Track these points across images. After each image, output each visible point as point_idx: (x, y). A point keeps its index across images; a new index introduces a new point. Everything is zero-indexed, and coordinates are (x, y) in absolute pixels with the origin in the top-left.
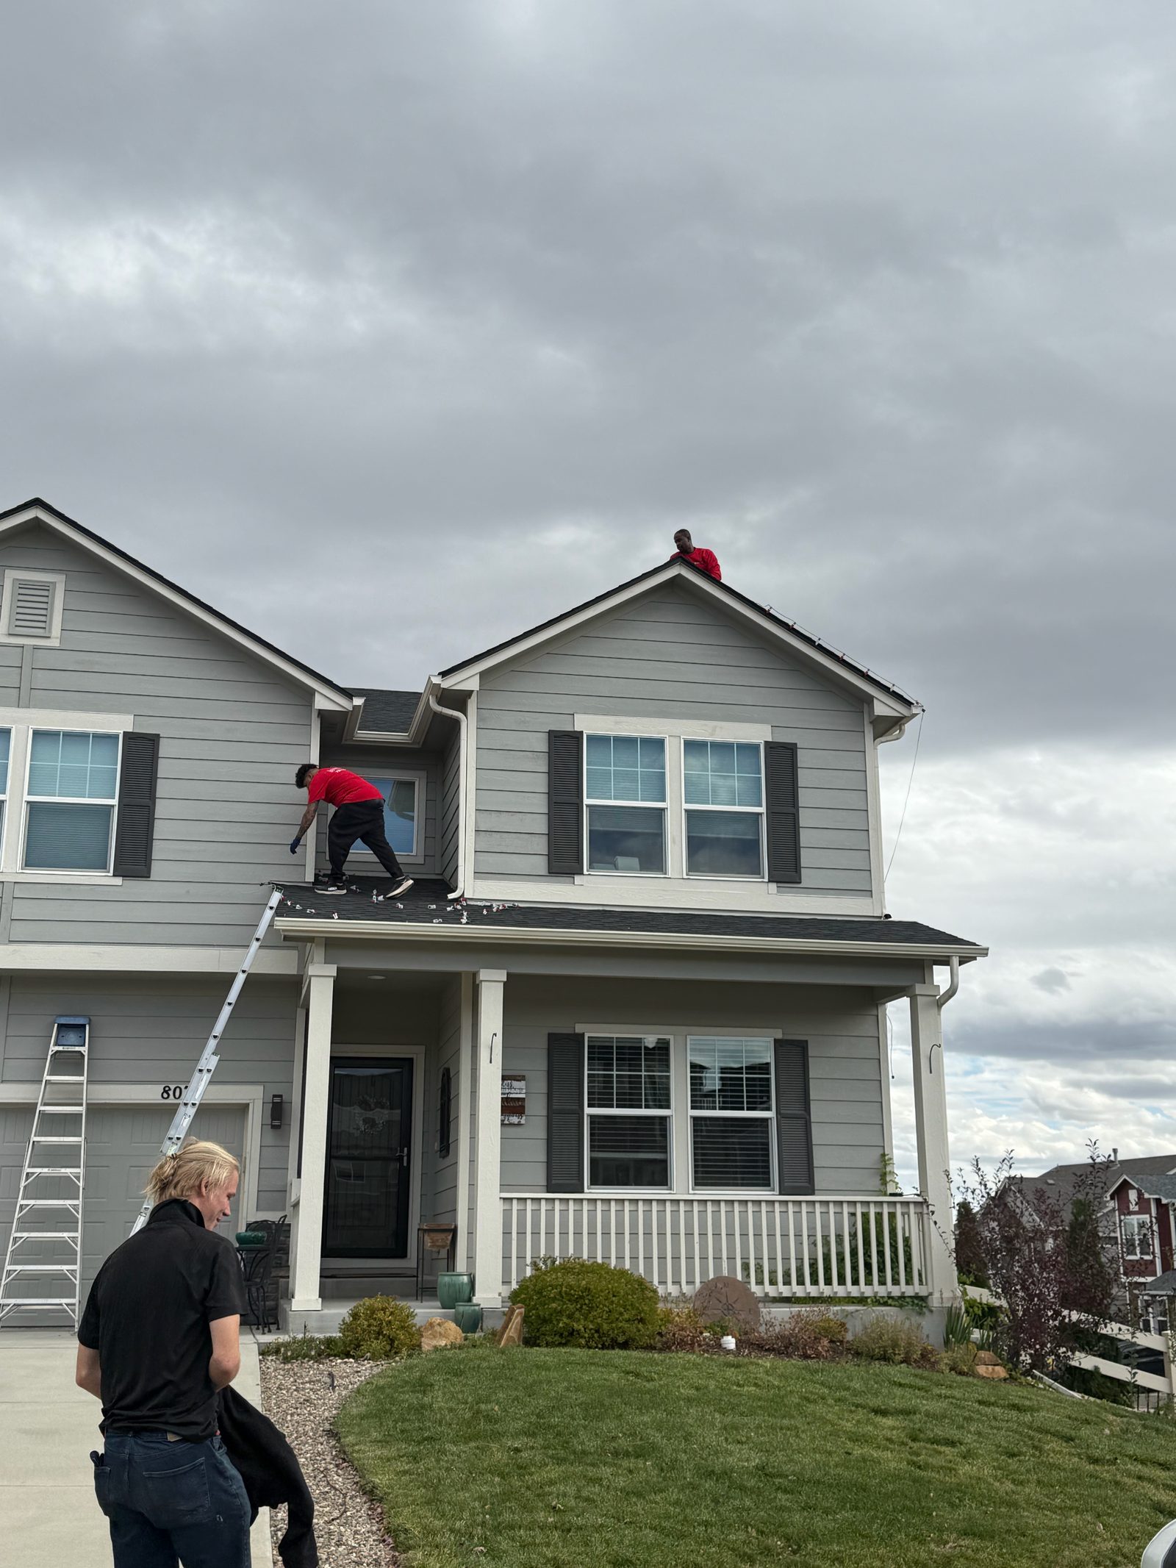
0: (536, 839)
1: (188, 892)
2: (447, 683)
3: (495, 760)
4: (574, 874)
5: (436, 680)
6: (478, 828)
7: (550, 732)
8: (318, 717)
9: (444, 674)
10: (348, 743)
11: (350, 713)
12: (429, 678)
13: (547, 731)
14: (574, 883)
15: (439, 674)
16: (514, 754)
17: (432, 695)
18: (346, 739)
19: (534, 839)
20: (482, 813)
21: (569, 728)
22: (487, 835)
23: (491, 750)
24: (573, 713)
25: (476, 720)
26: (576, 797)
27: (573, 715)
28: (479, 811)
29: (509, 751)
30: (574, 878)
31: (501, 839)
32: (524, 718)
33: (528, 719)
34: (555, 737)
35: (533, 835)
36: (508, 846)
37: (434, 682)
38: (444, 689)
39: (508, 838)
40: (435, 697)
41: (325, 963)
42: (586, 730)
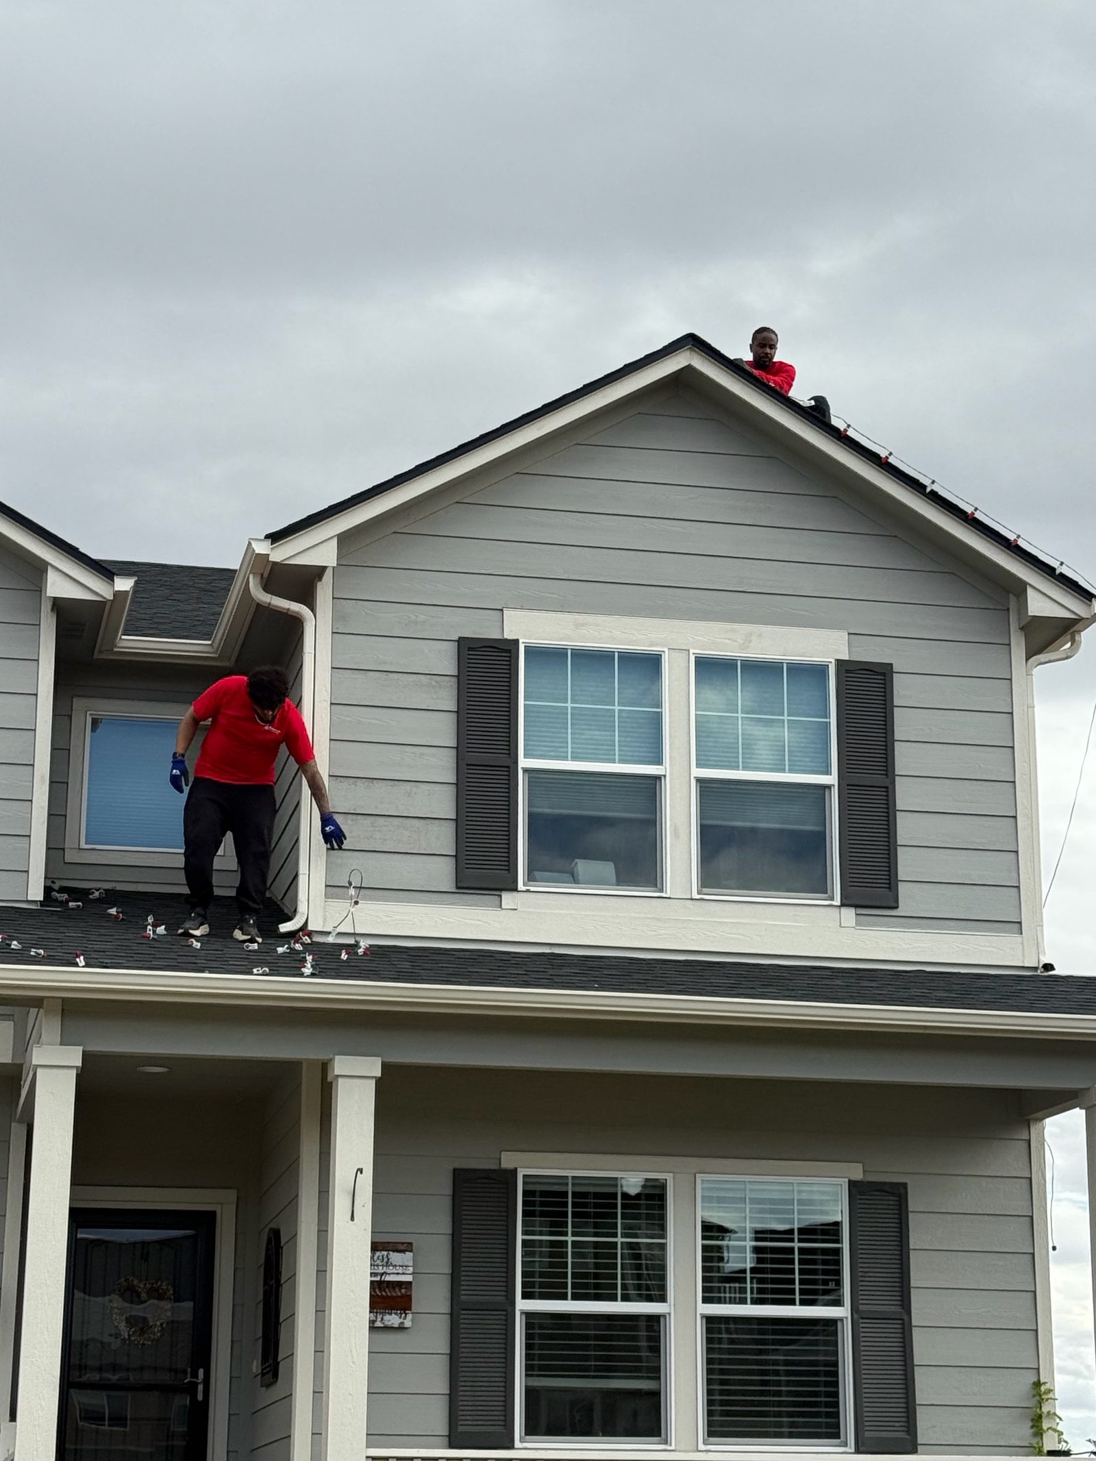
0: (435, 827)
2: (281, 554)
3: (362, 689)
4: (501, 890)
5: (262, 548)
7: (461, 641)
8: (52, 610)
9: (276, 537)
10: (104, 656)
11: (109, 605)
12: (250, 544)
13: (457, 638)
14: (501, 906)
15: (267, 537)
16: (398, 679)
17: (254, 574)
18: (101, 652)
19: (430, 828)
20: (341, 782)
21: (494, 635)
22: (349, 822)
23: (357, 672)
24: (500, 608)
25: (337, 617)
26: (505, 755)
27: (502, 610)
28: (334, 778)
29: (389, 673)
30: (500, 896)
31: (372, 828)
32: (416, 616)
33: (422, 618)
34: (470, 649)
35: (428, 821)
36: (385, 840)
37: (257, 552)
38: (275, 563)
39: (385, 826)
40: (259, 578)
41: (61, 1044)
42: (524, 637)
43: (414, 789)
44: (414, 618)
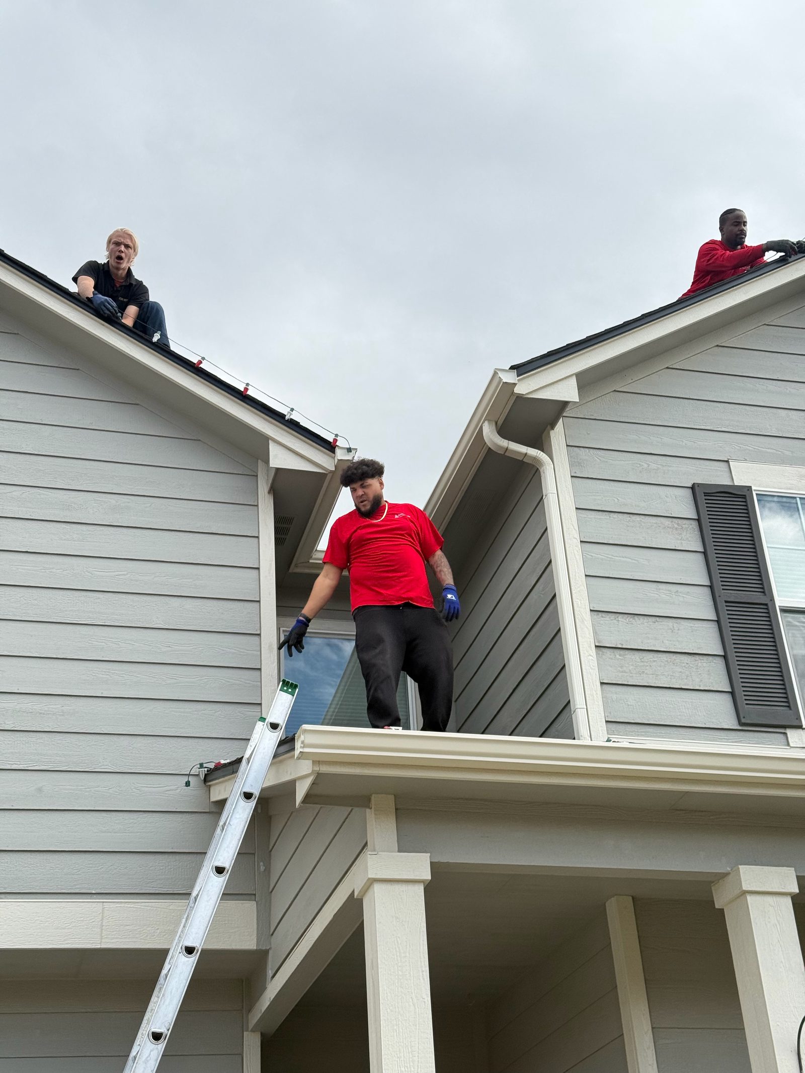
0: (703, 662)
1: (40, 790)
2: (526, 387)
3: (606, 528)
4: (785, 727)
6: (599, 642)
7: (693, 488)
8: (269, 493)
9: (521, 369)
11: (328, 478)
12: (495, 373)
13: (690, 485)
14: (788, 744)
15: (512, 368)
16: (641, 521)
17: (489, 420)
18: (296, 566)
19: (700, 664)
20: (602, 617)
21: (725, 481)
22: (618, 656)
23: (600, 513)
24: (726, 459)
25: (574, 463)
26: (760, 594)
27: (727, 462)
28: (596, 613)
29: (631, 515)
30: (785, 734)
31: (642, 664)
32: (648, 464)
33: (653, 466)
34: (706, 494)
35: (697, 657)
36: (657, 675)
37: (504, 381)
38: (520, 397)
39: (654, 661)
40: (494, 424)
41: (399, 851)
42: (755, 485)
43: (675, 625)
44: (646, 466)
